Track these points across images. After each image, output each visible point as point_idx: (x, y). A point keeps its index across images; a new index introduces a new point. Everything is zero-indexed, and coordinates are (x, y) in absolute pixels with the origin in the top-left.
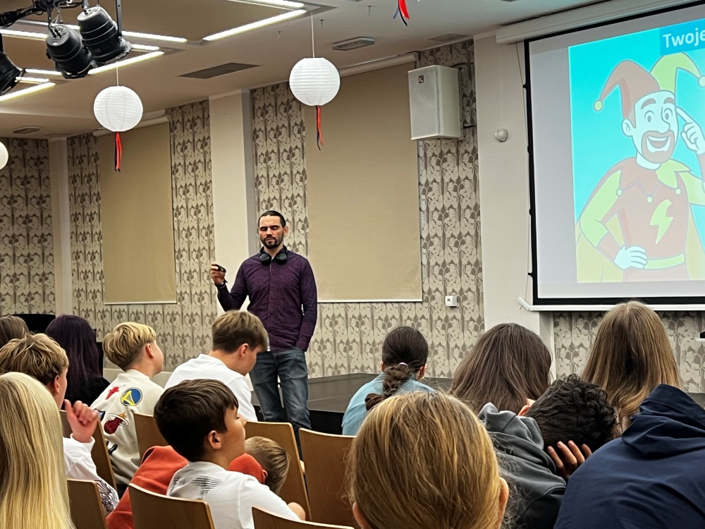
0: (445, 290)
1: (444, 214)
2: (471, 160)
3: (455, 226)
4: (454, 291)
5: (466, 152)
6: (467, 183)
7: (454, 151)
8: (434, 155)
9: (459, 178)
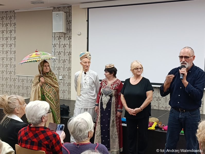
0: (59, 74)
1: (59, 53)
2: (69, 39)
3: (63, 57)
4: (62, 75)
5: (67, 37)
6: (67, 46)
7: (63, 36)
8: (57, 37)
9: (65, 44)
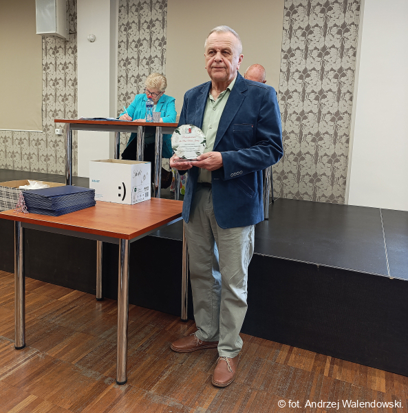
1: (56, 82)
2: (73, 53)
3: (62, 90)
5: (70, 47)
6: (70, 66)
7: (63, 47)
8: (51, 48)
9: (65, 62)
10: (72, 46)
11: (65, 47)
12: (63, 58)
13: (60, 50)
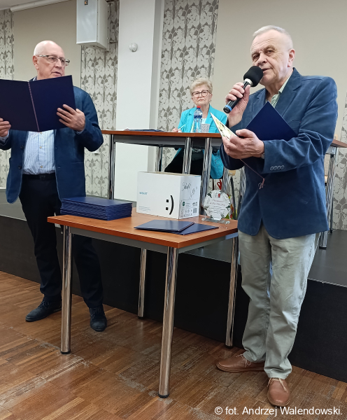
2: (113, 64)
3: (101, 105)
5: (110, 59)
7: (103, 58)
8: (90, 60)
9: (105, 75)
10: (113, 58)
11: (105, 58)
12: (102, 70)
13: (100, 62)
